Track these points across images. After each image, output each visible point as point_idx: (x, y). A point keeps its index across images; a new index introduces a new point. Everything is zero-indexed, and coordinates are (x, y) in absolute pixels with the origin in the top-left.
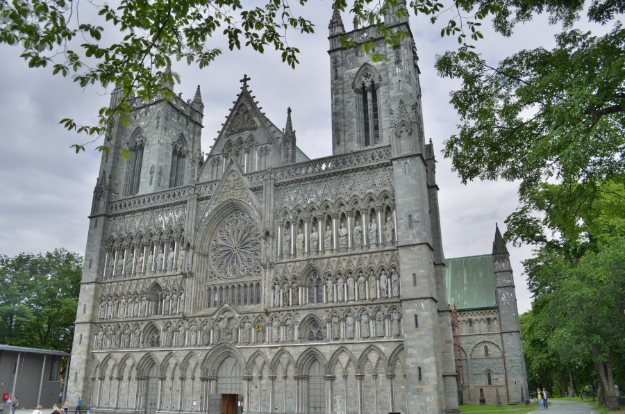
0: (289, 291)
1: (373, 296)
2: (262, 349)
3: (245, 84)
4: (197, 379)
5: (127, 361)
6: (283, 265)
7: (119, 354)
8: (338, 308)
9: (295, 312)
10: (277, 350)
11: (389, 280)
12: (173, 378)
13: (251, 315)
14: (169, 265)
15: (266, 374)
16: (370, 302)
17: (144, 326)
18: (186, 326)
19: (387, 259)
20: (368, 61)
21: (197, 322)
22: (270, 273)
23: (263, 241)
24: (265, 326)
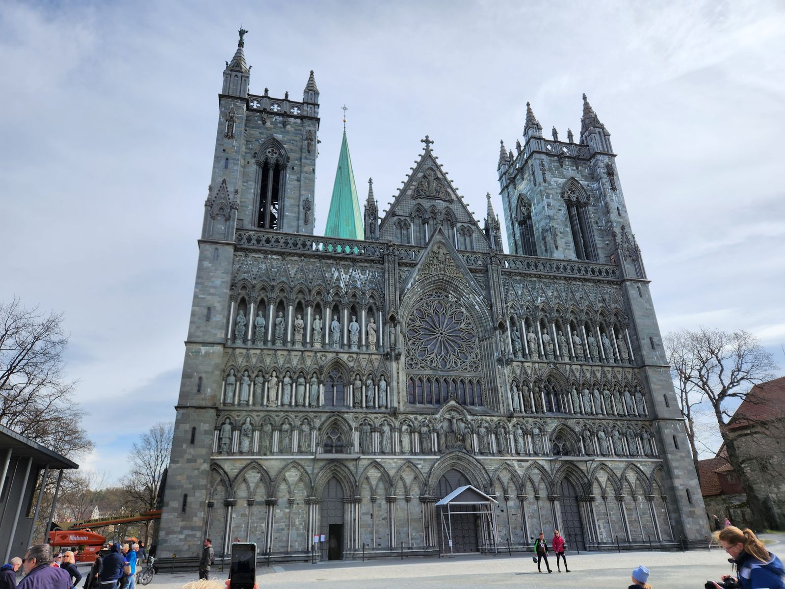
0: (530, 396)
1: (621, 412)
2: (508, 462)
3: (427, 146)
4: (415, 501)
5: (287, 474)
6: (519, 364)
7: (272, 462)
8: (590, 421)
9: (543, 420)
10: (528, 464)
11: (633, 397)
12: (373, 500)
13: (488, 418)
14: (355, 339)
15: (512, 495)
16: (620, 418)
17: (321, 420)
18: (392, 424)
19: (630, 377)
20: (574, 176)
21: (411, 421)
22: (507, 371)
23: (498, 332)
24: (505, 433)
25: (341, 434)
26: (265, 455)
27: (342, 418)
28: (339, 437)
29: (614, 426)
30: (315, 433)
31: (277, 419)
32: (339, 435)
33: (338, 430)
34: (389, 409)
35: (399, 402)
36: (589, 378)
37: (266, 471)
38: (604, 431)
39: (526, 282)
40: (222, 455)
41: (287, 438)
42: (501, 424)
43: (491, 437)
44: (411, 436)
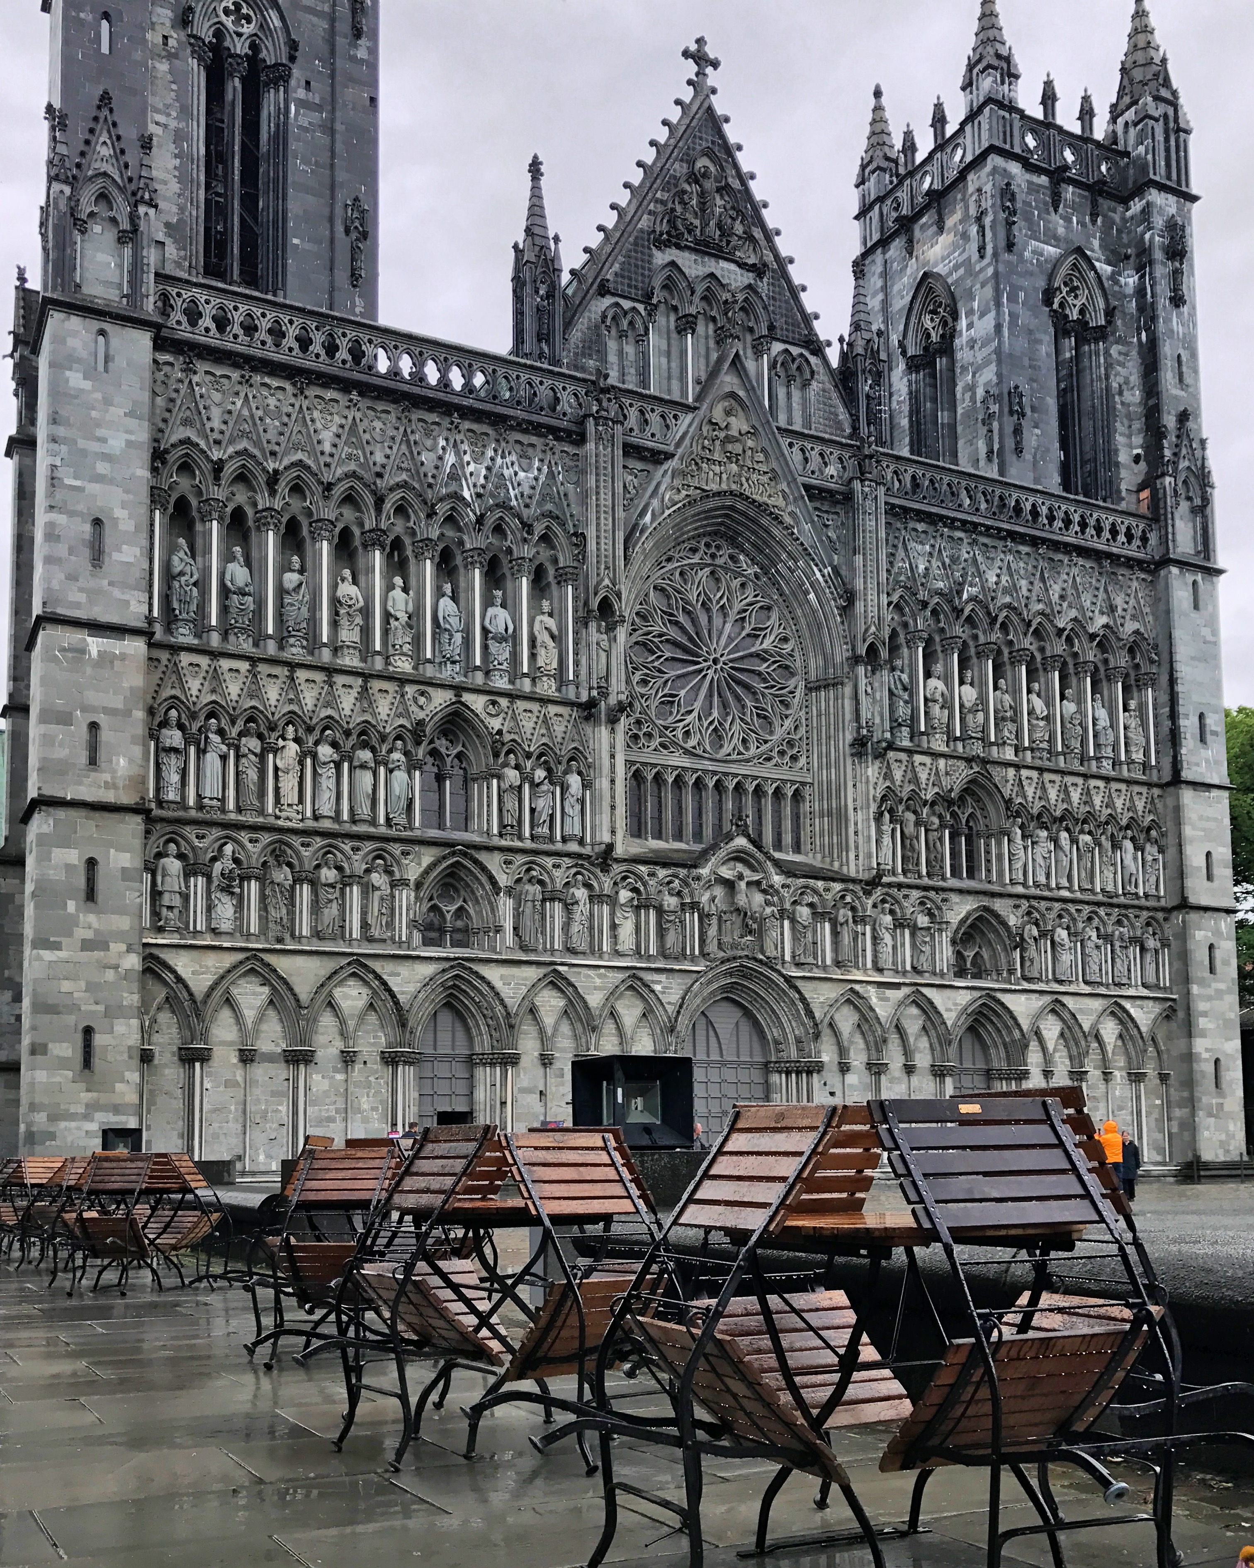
0: (917, 836)
1: (1110, 888)
2: (857, 987)
3: (701, 74)
5: (339, 993)
6: (902, 755)
7: (300, 961)
8: (1041, 903)
9: (942, 895)
10: (899, 994)
11: (1140, 853)
12: (545, 1060)
13: (820, 884)
14: (502, 654)
15: (857, 1060)
16: (1105, 899)
17: (419, 864)
18: (595, 884)
19: (1140, 805)
20: (1082, 244)
21: (641, 878)
22: (872, 770)
23: (861, 670)
24: (855, 922)
25: (465, 901)
26: (280, 940)
27: (476, 862)
28: (461, 909)
29: (1090, 919)
30: (405, 897)
31: (306, 853)
32: (460, 903)
33: (457, 890)
34: (589, 848)
35: (613, 832)
36: (1053, 802)
37: (286, 983)
38: (1068, 928)
39: (939, 540)
40: (166, 935)
41: (335, 905)
42: (848, 899)
43: (823, 928)
44: (638, 916)
